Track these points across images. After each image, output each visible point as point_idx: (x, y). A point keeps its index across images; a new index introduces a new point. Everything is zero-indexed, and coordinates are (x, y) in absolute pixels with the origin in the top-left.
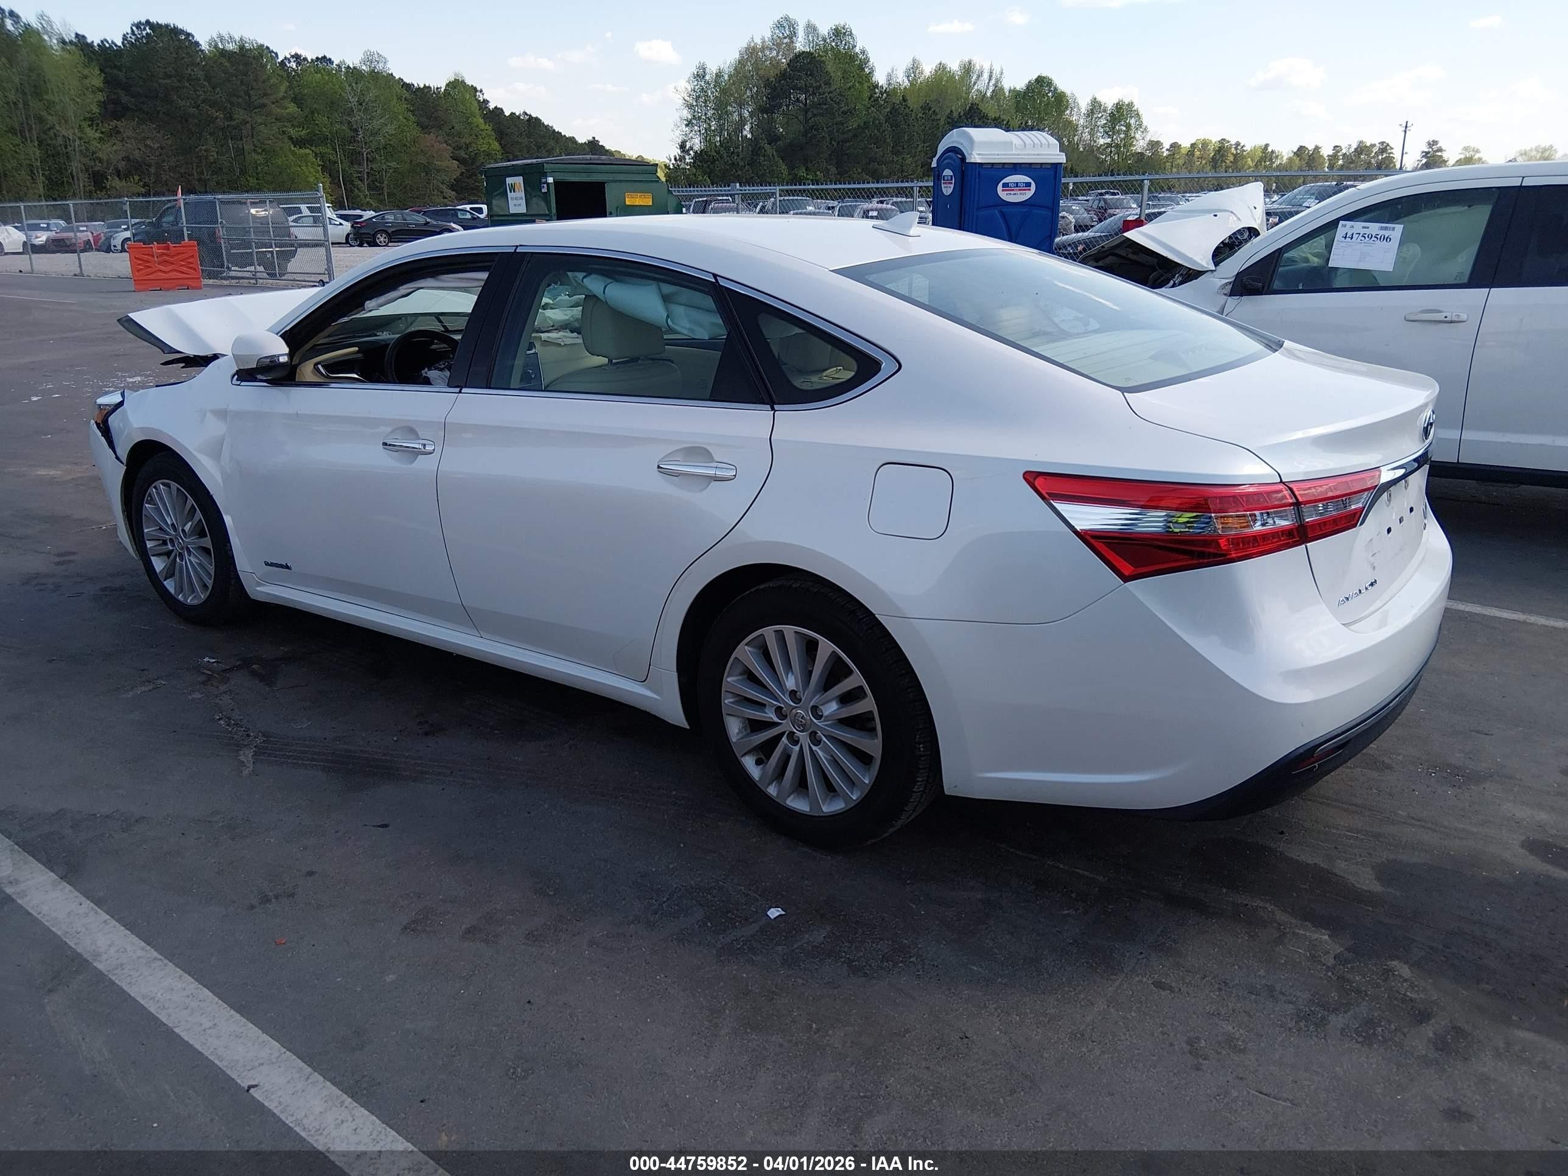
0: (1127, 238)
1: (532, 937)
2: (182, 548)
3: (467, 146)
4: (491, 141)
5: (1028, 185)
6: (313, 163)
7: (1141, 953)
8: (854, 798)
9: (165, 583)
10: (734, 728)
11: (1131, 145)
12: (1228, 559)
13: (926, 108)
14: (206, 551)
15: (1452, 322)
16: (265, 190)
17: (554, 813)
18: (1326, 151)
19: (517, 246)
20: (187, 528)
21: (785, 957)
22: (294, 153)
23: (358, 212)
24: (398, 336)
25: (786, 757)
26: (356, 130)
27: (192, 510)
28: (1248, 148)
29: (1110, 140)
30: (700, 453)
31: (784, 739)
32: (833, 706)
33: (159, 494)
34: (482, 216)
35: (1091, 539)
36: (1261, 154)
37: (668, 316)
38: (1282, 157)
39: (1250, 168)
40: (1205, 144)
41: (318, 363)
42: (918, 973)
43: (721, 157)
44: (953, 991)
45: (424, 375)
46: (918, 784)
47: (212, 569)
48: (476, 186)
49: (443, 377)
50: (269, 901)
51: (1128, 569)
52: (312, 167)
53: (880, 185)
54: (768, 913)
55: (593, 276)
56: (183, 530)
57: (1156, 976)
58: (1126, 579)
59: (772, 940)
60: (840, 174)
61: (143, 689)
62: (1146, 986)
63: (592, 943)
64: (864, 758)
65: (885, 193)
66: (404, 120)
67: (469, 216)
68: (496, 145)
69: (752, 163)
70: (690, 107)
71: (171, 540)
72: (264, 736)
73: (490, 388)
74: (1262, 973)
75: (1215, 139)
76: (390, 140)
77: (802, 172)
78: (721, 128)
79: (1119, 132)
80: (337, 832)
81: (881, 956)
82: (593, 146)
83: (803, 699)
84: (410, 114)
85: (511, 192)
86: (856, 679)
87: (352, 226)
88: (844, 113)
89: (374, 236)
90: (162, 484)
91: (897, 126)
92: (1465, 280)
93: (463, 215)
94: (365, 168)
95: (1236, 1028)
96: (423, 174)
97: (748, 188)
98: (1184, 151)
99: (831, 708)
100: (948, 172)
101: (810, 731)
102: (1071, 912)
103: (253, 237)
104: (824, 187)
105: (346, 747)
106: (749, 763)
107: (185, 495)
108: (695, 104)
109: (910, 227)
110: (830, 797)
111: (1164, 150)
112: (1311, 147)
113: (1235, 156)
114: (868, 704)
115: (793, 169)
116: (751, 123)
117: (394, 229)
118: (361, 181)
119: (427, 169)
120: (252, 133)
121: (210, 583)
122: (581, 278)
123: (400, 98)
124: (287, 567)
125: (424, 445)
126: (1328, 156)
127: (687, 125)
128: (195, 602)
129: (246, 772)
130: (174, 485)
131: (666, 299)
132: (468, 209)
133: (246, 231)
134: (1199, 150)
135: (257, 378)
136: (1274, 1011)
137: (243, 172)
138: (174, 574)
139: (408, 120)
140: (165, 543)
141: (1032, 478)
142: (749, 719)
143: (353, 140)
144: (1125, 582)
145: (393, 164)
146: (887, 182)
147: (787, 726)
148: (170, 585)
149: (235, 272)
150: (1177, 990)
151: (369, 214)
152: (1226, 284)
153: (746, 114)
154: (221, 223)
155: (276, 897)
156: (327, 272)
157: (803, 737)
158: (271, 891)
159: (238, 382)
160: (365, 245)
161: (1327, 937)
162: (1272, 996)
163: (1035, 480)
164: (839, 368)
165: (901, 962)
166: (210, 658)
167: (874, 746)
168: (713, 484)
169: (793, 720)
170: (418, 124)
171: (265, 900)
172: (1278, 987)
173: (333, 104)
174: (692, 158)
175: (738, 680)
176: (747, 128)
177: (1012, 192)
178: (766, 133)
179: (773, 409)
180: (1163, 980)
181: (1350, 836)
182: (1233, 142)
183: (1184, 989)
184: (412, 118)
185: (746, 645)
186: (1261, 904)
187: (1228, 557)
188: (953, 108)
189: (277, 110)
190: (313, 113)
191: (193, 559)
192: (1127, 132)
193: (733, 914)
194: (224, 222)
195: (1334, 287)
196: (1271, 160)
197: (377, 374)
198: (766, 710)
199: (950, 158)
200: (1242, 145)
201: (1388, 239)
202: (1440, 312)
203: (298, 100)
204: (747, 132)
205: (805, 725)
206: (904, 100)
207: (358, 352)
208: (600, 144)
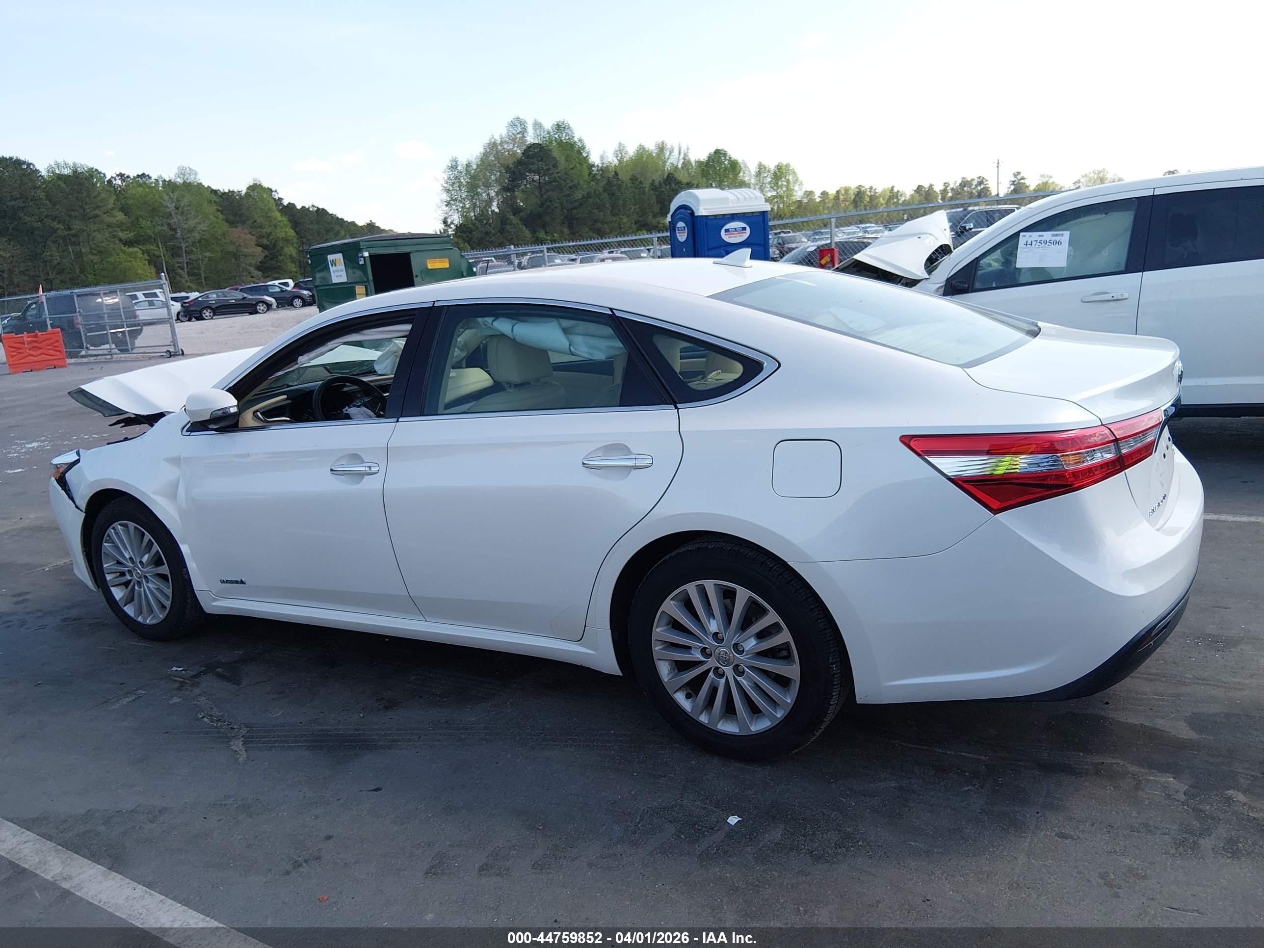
0: (857, 260)
1: (539, 866)
2: (140, 577)
3: (269, 234)
4: (287, 230)
5: (744, 229)
6: (141, 259)
7: (1038, 813)
8: (779, 716)
9: (125, 608)
10: (664, 670)
11: (792, 195)
12: (1074, 488)
13: (634, 179)
14: (163, 577)
15: (1118, 300)
16: (101, 283)
17: (518, 760)
18: (938, 188)
19: (434, 302)
20: (145, 558)
21: (756, 855)
22: (124, 252)
23: (183, 294)
24: (322, 382)
25: (714, 690)
26: (175, 230)
27: (150, 544)
28: (879, 190)
29: (776, 193)
30: (621, 449)
31: (711, 674)
32: (753, 642)
33: (117, 534)
34: (289, 289)
35: (960, 482)
36: (889, 194)
37: (570, 345)
38: (906, 195)
39: (882, 204)
40: (847, 190)
41: (257, 411)
42: (868, 854)
43: (477, 228)
44: (902, 864)
45: (345, 412)
46: (834, 697)
47: (169, 592)
48: (279, 266)
49: (362, 412)
50: (300, 865)
51: (996, 505)
52: (140, 262)
53: (604, 241)
54: (728, 821)
55: (501, 319)
56: (141, 562)
57: (1056, 829)
58: (995, 511)
59: (739, 842)
60: (573, 233)
61: (127, 700)
62: (1051, 838)
63: (590, 865)
64: (783, 682)
65: (612, 246)
66: (215, 219)
67: (278, 290)
68: (292, 233)
69: (502, 231)
70: (448, 191)
71: (130, 571)
72: (247, 727)
73: (423, 415)
74: (1134, 814)
75: (853, 185)
76: (204, 235)
77: (542, 235)
78: (474, 206)
79: (781, 187)
80: (339, 800)
81: (833, 844)
82: (371, 227)
83: (725, 639)
84: (219, 213)
85: (332, 266)
86: (772, 617)
87: (182, 306)
88: (570, 187)
89: (201, 311)
90: (120, 525)
91: (613, 194)
92: (1122, 268)
93: (272, 289)
94: (184, 259)
95: (1133, 860)
96: (233, 260)
97: (521, 248)
98: (831, 197)
99: (751, 644)
100: (681, 224)
101: (733, 665)
102: (970, 787)
103: (107, 321)
104: (561, 245)
105: (320, 728)
106: (680, 698)
107: (141, 531)
108: (451, 189)
109: (744, 260)
110: (755, 718)
111: (816, 197)
112: (926, 186)
113: (871, 197)
114: (785, 636)
115: (534, 234)
116: (498, 201)
117: (217, 305)
118: (181, 269)
119: (236, 256)
120: (88, 239)
121: (168, 604)
122: (491, 322)
123: (210, 202)
124: (242, 582)
125: (370, 467)
126: (940, 191)
127: (447, 206)
128: (154, 622)
129: (241, 759)
130: (132, 525)
131: (566, 331)
132: (277, 284)
133: (100, 317)
134: (843, 195)
135: (208, 428)
136: (1156, 843)
137: (82, 270)
138: (133, 600)
139: (217, 218)
140: (122, 574)
141: (907, 440)
142: (675, 661)
143: (173, 237)
144: (995, 514)
145: (208, 254)
146: (609, 238)
147: (712, 663)
148: (129, 610)
149: (93, 350)
150: (1077, 837)
151: (194, 295)
152: (940, 288)
153: (493, 194)
154: (79, 312)
155: (306, 861)
156: (172, 344)
157: (729, 671)
158: (299, 857)
159: (189, 433)
160: (194, 319)
161: (1172, 779)
162: (1150, 831)
163: (910, 441)
164: (719, 371)
165: (852, 846)
166: (177, 667)
167: (793, 671)
168: (634, 472)
169: (717, 658)
170: (227, 221)
171: (297, 865)
172: (1151, 823)
173: (155, 210)
174: (454, 231)
175: (665, 630)
176: (495, 204)
177: (733, 236)
178: (510, 206)
179: (676, 407)
180: (1063, 832)
181: (1159, 699)
182: (867, 187)
183: (1081, 836)
184: (221, 216)
185: (671, 600)
186: (1114, 761)
187: (1074, 486)
188: (654, 178)
189: (107, 219)
190: (137, 219)
191: (150, 585)
192: (787, 186)
193: (699, 825)
194: (82, 311)
195: (1020, 282)
196: (897, 198)
197: (307, 415)
198: (692, 652)
199: (680, 213)
200: (874, 188)
201: (1059, 243)
202: (1108, 293)
203: (124, 209)
204: (495, 208)
205: (729, 660)
206: (616, 174)
207: (287, 399)
208: (376, 225)
